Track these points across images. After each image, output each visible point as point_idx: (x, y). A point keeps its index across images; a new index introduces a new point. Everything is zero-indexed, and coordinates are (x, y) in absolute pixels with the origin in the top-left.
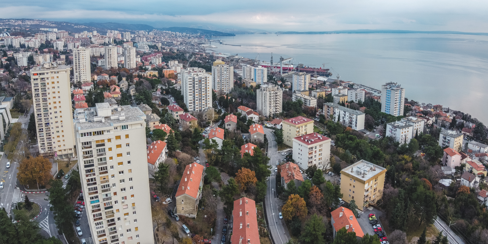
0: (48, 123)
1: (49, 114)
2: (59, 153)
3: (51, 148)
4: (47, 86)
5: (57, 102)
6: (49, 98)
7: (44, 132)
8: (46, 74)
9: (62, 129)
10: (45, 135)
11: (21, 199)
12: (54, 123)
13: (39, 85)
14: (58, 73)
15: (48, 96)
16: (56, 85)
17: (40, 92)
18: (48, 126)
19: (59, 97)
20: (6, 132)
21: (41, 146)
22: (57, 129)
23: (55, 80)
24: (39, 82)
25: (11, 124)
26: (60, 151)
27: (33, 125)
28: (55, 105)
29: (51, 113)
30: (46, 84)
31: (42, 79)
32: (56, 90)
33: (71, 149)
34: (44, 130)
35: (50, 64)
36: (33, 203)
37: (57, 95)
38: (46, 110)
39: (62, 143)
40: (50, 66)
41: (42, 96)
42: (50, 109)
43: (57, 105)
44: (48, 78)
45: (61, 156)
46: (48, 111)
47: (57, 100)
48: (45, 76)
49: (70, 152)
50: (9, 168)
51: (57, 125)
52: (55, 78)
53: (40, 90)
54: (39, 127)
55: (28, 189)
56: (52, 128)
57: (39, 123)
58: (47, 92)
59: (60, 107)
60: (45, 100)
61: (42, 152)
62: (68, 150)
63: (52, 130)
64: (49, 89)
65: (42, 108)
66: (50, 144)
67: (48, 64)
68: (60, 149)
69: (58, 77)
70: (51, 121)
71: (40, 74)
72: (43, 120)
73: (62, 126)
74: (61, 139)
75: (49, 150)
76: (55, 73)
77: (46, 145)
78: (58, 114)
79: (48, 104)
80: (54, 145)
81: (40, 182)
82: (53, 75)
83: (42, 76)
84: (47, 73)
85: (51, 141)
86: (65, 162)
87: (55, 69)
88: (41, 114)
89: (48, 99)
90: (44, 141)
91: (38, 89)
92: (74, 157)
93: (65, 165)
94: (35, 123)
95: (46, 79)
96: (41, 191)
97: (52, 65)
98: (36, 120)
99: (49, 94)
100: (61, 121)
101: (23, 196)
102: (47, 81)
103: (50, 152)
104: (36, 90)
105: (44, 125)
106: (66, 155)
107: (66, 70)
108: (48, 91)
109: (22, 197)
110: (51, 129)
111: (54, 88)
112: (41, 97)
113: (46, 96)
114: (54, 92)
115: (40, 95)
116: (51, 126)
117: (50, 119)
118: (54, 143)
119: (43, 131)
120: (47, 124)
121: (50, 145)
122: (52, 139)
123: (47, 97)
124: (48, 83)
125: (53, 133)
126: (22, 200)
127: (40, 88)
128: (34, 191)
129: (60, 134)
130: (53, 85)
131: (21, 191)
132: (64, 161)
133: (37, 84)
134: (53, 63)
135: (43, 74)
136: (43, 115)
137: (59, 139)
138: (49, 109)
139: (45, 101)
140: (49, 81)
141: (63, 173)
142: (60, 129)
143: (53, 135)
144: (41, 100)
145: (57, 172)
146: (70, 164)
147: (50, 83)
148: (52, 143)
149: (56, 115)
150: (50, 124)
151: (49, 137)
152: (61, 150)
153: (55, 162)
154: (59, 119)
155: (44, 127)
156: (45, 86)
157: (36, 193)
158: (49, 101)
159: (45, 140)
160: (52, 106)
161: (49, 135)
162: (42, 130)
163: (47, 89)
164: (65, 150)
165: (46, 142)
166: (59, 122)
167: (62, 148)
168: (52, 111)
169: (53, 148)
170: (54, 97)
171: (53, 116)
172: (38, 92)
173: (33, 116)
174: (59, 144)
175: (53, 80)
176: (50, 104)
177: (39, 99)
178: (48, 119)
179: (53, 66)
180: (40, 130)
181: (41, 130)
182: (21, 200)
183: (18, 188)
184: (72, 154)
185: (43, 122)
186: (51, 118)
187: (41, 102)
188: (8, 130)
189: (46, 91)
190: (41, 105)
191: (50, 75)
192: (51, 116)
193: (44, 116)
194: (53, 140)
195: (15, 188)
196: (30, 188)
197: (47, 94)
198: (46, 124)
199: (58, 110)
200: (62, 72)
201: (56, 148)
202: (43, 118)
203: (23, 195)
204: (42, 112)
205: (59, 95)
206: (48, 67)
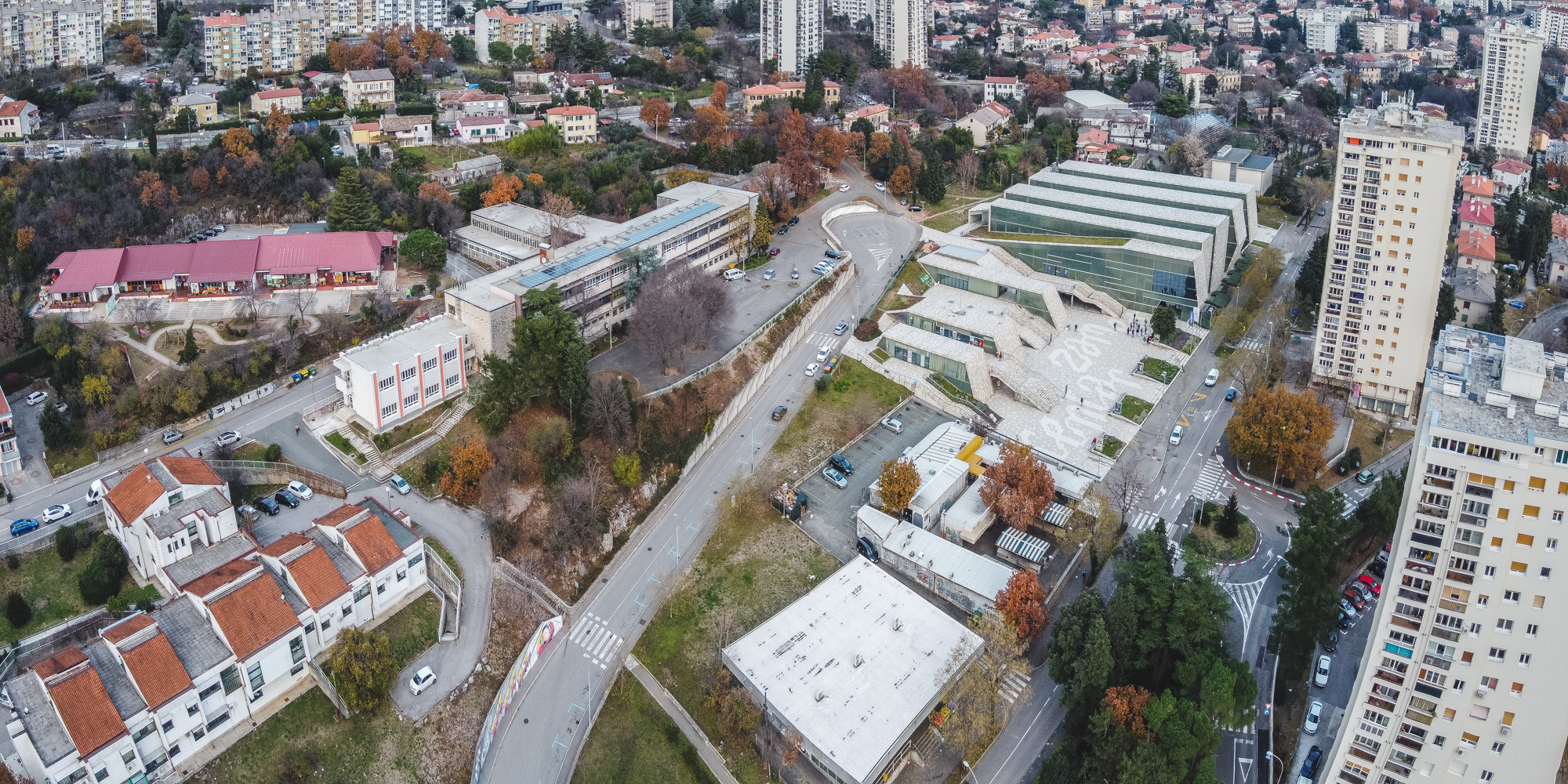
0: (1361, 296)
1: (1370, 268)
2: (1367, 391)
3: (1348, 368)
4: (1384, 185)
5: (1403, 240)
6: (1382, 223)
7: (1342, 318)
8: (1385, 147)
9: (1397, 323)
10: (1341, 325)
11: (1219, 493)
12: (1378, 298)
13: (1361, 176)
14: (1424, 149)
15: (1380, 215)
16: (1410, 186)
17: (1358, 197)
18: (1357, 302)
19: (1412, 226)
20: (1231, 267)
21: (1322, 355)
22: (1383, 321)
23: (1412, 171)
24: (1360, 165)
25: (1254, 243)
26: (1371, 384)
27: (1317, 273)
28: (1394, 246)
29: (1375, 268)
30: (1382, 177)
31: (1372, 158)
32: (1408, 202)
33: (1406, 392)
34: (1344, 311)
35: (1405, 115)
36: (1245, 519)
37: (1406, 217)
38: (1363, 253)
39: (1383, 365)
40: (1402, 120)
41: (1362, 211)
42: (1378, 254)
43: (1402, 247)
44: (1389, 161)
45: (1370, 401)
46: (1368, 258)
47: (1404, 232)
48: (1383, 152)
49: (1400, 398)
50: (1211, 386)
51: (1386, 306)
52: (1413, 163)
53: (1359, 191)
54: (1330, 297)
55: (1245, 471)
56: (1369, 313)
57: (1334, 286)
58: (1379, 202)
59: (1408, 256)
60: (1367, 224)
61: (1318, 370)
62: (1397, 391)
63: (1366, 320)
64: (1386, 192)
65: (1353, 244)
66: (1349, 357)
67: (1398, 115)
68: (1373, 378)
69: (1420, 163)
70: (1369, 290)
71: (1369, 143)
72: (1348, 281)
73: (1399, 316)
74: (1386, 351)
75: (1341, 373)
76: (1415, 148)
77: (1337, 354)
78: (1397, 277)
79: (1374, 239)
80: (1359, 363)
81: (1284, 467)
82: (1408, 153)
83: (1372, 151)
84: (1391, 145)
85: (1352, 350)
86: (1376, 426)
87: (1418, 134)
88: (1345, 262)
89: (1376, 224)
90: (1334, 343)
91: (1354, 187)
92: (1406, 416)
93: (1371, 436)
94: (1323, 268)
95: (1383, 162)
96: (1277, 492)
97: (1411, 117)
98: (1330, 261)
99: (1383, 208)
100: (1401, 300)
101: (1225, 485)
102: (1385, 169)
103: (1342, 378)
104: (1346, 186)
105: (1346, 296)
106: (1387, 404)
107: (1449, 146)
108: (1382, 200)
109: (1221, 489)
110: (1364, 313)
111: (1402, 193)
112: (1357, 213)
113: (1374, 213)
114: (1400, 208)
115: (1357, 206)
116: (1366, 305)
117: (1368, 283)
118: (1362, 356)
119: (1338, 313)
120: (1357, 296)
121: (1349, 360)
122: (1359, 343)
123: (1377, 218)
124: (1387, 177)
125: (1367, 327)
126: (1221, 497)
127: (1359, 183)
128: (1258, 485)
129: (1388, 336)
130: (1402, 185)
131: (1224, 471)
132: (1372, 420)
133: (1354, 171)
134: (1413, 113)
135: (1379, 144)
136: (1350, 267)
137: (1378, 350)
138: (1372, 254)
139: (1368, 228)
140: (1393, 170)
141: (1358, 464)
142: (1391, 322)
143: (1363, 334)
144: (1356, 222)
145: (1341, 450)
146: (1389, 438)
147: (1394, 177)
148: (1357, 357)
149: (1390, 276)
150: (1366, 298)
151: (1352, 335)
152: (1375, 385)
153: (1348, 414)
154: (1395, 292)
155: (1345, 303)
156: (1375, 182)
157: (1263, 494)
158: (1378, 230)
159: (1339, 340)
160: (1384, 247)
161: (1353, 329)
162: (1336, 310)
163: (1380, 193)
164: (1387, 388)
165: (1338, 347)
166: (1394, 300)
167: (1382, 379)
168: (1382, 262)
169: (1355, 370)
170: (1398, 223)
171: (1380, 276)
172: (1353, 194)
173: (1322, 244)
174: (1376, 363)
175: (1404, 170)
176: (1380, 238)
177: (1351, 217)
178: (1362, 281)
179: (1411, 123)
180: (1332, 306)
181: (1334, 309)
182: (1217, 498)
183: (1220, 459)
184: (1404, 406)
185: (1347, 288)
186: (1374, 283)
187: (1355, 229)
188: (1239, 261)
189: (1375, 197)
190: (1354, 237)
191: (1397, 153)
192: (1373, 276)
193: (1355, 271)
194: (1361, 349)
195: (1213, 455)
196: (1251, 473)
197: (1378, 208)
198: (1355, 294)
199: (1400, 263)
200: (1435, 151)
201: (1362, 376)
202: (1349, 274)
203: (1227, 482)
204: (1351, 259)
205: (1413, 218)
206: (1398, 124)
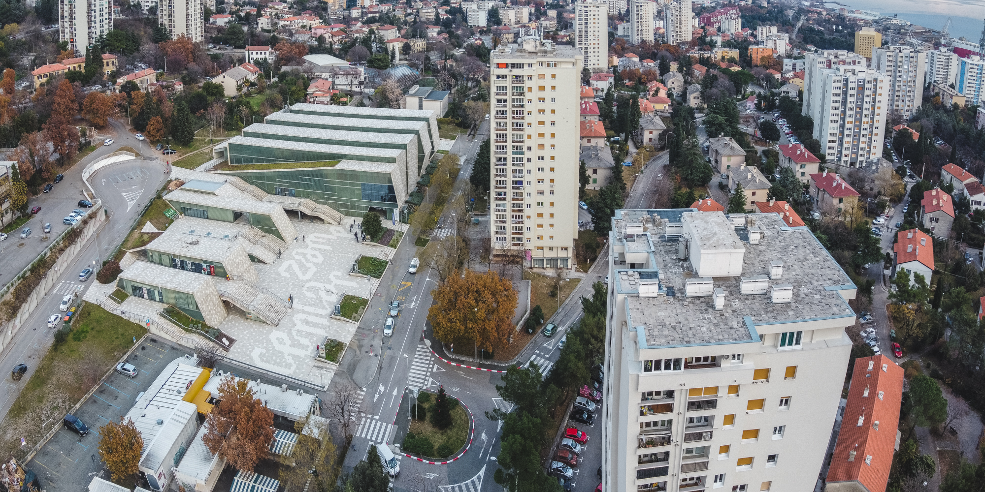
0: (521, 183)
1: (525, 160)
2: (536, 254)
3: (519, 239)
4: (528, 95)
5: (548, 135)
6: (530, 125)
7: (509, 203)
8: (526, 67)
9: (551, 198)
10: (509, 208)
11: (431, 379)
12: (534, 182)
13: (509, 91)
14: (555, 65)
15: (528, 119)
16: (548, 94)
17: (509, 108)
18: (518, 188)
19: (553, 123)
20: (423, 172)
21: (497, 233)
22: (540, 198)
23: (548, 82)
24: (509, 83)
25: (439, 151)
26: (538, 248)
27: (485, 168)
28: (541, 141)
29: (529, 160)
30: (526, 90)
31: (517, 77)
32: (548, 106)
33: (566, 249)
34: (509, 197)
35: (538, 43)
36: (456, 403)
37: (547, 117)
38: (518, 150)
39: (546, 232)
40: (536, 47)
41: (514, 118)
42: (530, 148)
43: (547, 141)
44: (530, 78)
45: (541, 261)
46: (523, 153)
47: (547, 129)
48: (525, 71)
49: (562, 254)
50: (414, 273)
51: (540, 187)
52: (548, 76)
53: (509, 103)
54: (497, 188)
55: (449, 349)
56: (529, 194)
57: (499, 179)
58: (526, 109)
59: (553, 146)
60: (519, 127)
61: (496, 245)
62: (560, 249)
63: (527, 200)
64: (530, 101)
65: (509, 144)
66: (518, 231)
67: (533, 43)
68: (540, 244)
69: (554, 76)
70: (526, 178)
71: (513, 65)
72: (509, 173)
73: (552, 193)
74: (546, 221)
75: (515, 245)
76: (548, 65)
77: (509, 230)
78: (547, 164)
79: (525, 137)
80: (527, 234)
81: (482, 343)
82: (544, 70)
83: (516, 71)
84: (530, 65)
85: (520, 225)
86: (548, 281)
87: (549, 55)
88: (505, 159)
89: (525, 126)
90: (505, 222)
91: (505, 101)
92: (569, 266)
93: (546, 291)
94: (489, 164)
95: (526, 78)
96: (481, 366)
97: (543, 44)
98: (493, 160)
99: (529, 113)
100: (552, 181)
101: (435, 370)
102: (528, 84)
103: (515, 248)
104: (499, 101)
105: (509, 185)
106: (553, 261)
107: (573, 60)
108: (527, 107)
109: (433, 375)
110: (525, 195)
111: (542, 100)
112: (509, 120)
113: (523, 118)
114: (542, 111)
115: (509, 115)
116: (526, 189)
117: (525, 172)
118: (529, 229)
119: (505, 199)
120: (518, 184)
121: (518, 234)
122: (525, 219)
123: (525, 122)
124: (530, 89)
125: (529, 206)
126: (433, 383)
127: (509, 97)
128: (463, 362)
129: (546, 210)
130: (542, 94)
131: (433, 355)
132: (545, 277)
133: (505, 88)
134: (544, 41)
135: (521, 66)
136: (509, 162)
137: (540, 221)
138: (525, 149)
139: (519, 130)
140: (534, 83)
141: (542, 321)
142: (547, 198)
143: (527, 212)
144: (509, 127)
145: (526, 311)
146: (561, 290)
147: (535, 89)
148: (525, 229)
149: (541, 164)
150: (525, 184)
151: (518, 214)
152: (542, 248)
153: (525, 276)
154: (546, 175)
155: (509, 190)
156: (521, 94)
157: (468, 371)
158: (527, 131)
159: (509, 219)
160: (534, 142)
161: (518, 209)
162: (503, 197)
163: (525, 102)
164: (551, 248)
165: (509, 225)
166: (547, 182)
167: (546, 243)
168: (533, 154)
169: (524, 241)
170: (542, 123)
171: (533, 166)
172: (505, 106)
173: (485, 148)
174: (540, 232)
175: (542, 83)
176: (529, 137)
177: (505, 124)
178: (520, 171)
179: (543, 48)
180: (499, 194)
181: (501, 197)
182: (429, 385)
183: (428, 342)
184: (565, 260)
185: (509, 178)
186: (529, 171)
187: (509, 132)
188: (429, 166)
189: (522, 106)
190: (509, 139)
191: (536, 70)
192: (528, 166)
193: (513, 165)
194: (527, 223)
195: (422, 340)
196: (455, 352)
197: (526, 114)
198: (516, 182)
199: (547, 153)
200: (563, 66)
201: (531, 244)
202: (509, 168)
203: (436, 366)
204: (509, 156)
205: (553, 117)
206: (533, 50)
